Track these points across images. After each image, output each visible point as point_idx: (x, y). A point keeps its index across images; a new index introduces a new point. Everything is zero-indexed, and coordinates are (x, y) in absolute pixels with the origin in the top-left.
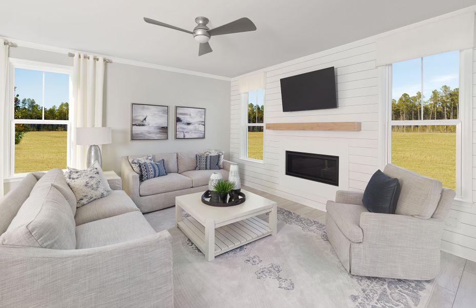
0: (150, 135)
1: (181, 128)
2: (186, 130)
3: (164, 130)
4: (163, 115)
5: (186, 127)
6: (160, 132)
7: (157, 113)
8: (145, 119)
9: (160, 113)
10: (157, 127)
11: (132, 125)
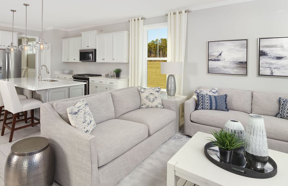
0: (225, 70)
1: (267, 63)
2: (275, 66)
3: (243, 65)
4: (241, 49)
5: (275, 61)
6: (237, 67)
7: (233, 47)
8: (220, 54)
9: (237, 48)
10: (233, 62)
11: (208, 60)
